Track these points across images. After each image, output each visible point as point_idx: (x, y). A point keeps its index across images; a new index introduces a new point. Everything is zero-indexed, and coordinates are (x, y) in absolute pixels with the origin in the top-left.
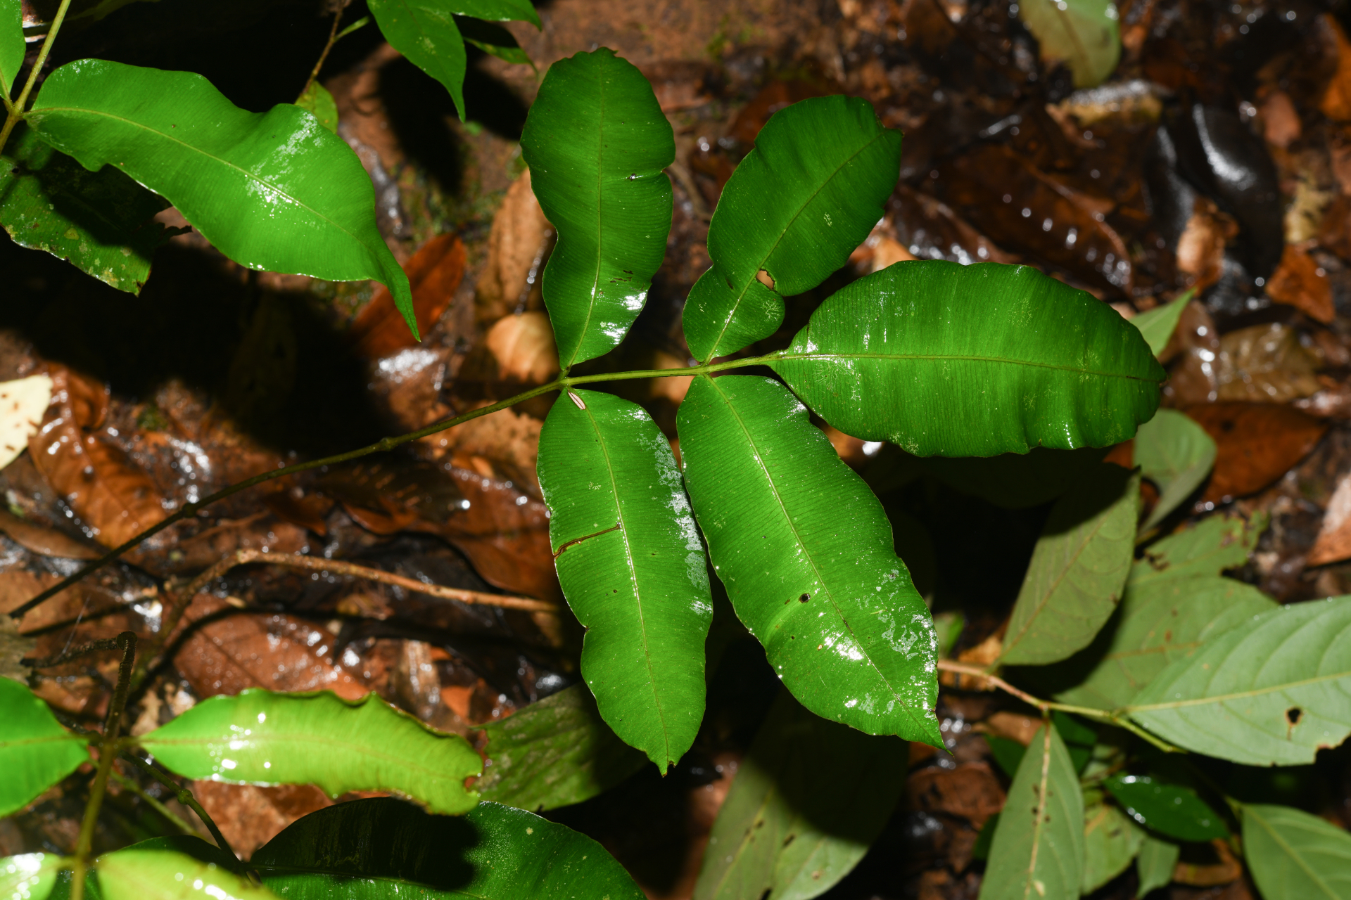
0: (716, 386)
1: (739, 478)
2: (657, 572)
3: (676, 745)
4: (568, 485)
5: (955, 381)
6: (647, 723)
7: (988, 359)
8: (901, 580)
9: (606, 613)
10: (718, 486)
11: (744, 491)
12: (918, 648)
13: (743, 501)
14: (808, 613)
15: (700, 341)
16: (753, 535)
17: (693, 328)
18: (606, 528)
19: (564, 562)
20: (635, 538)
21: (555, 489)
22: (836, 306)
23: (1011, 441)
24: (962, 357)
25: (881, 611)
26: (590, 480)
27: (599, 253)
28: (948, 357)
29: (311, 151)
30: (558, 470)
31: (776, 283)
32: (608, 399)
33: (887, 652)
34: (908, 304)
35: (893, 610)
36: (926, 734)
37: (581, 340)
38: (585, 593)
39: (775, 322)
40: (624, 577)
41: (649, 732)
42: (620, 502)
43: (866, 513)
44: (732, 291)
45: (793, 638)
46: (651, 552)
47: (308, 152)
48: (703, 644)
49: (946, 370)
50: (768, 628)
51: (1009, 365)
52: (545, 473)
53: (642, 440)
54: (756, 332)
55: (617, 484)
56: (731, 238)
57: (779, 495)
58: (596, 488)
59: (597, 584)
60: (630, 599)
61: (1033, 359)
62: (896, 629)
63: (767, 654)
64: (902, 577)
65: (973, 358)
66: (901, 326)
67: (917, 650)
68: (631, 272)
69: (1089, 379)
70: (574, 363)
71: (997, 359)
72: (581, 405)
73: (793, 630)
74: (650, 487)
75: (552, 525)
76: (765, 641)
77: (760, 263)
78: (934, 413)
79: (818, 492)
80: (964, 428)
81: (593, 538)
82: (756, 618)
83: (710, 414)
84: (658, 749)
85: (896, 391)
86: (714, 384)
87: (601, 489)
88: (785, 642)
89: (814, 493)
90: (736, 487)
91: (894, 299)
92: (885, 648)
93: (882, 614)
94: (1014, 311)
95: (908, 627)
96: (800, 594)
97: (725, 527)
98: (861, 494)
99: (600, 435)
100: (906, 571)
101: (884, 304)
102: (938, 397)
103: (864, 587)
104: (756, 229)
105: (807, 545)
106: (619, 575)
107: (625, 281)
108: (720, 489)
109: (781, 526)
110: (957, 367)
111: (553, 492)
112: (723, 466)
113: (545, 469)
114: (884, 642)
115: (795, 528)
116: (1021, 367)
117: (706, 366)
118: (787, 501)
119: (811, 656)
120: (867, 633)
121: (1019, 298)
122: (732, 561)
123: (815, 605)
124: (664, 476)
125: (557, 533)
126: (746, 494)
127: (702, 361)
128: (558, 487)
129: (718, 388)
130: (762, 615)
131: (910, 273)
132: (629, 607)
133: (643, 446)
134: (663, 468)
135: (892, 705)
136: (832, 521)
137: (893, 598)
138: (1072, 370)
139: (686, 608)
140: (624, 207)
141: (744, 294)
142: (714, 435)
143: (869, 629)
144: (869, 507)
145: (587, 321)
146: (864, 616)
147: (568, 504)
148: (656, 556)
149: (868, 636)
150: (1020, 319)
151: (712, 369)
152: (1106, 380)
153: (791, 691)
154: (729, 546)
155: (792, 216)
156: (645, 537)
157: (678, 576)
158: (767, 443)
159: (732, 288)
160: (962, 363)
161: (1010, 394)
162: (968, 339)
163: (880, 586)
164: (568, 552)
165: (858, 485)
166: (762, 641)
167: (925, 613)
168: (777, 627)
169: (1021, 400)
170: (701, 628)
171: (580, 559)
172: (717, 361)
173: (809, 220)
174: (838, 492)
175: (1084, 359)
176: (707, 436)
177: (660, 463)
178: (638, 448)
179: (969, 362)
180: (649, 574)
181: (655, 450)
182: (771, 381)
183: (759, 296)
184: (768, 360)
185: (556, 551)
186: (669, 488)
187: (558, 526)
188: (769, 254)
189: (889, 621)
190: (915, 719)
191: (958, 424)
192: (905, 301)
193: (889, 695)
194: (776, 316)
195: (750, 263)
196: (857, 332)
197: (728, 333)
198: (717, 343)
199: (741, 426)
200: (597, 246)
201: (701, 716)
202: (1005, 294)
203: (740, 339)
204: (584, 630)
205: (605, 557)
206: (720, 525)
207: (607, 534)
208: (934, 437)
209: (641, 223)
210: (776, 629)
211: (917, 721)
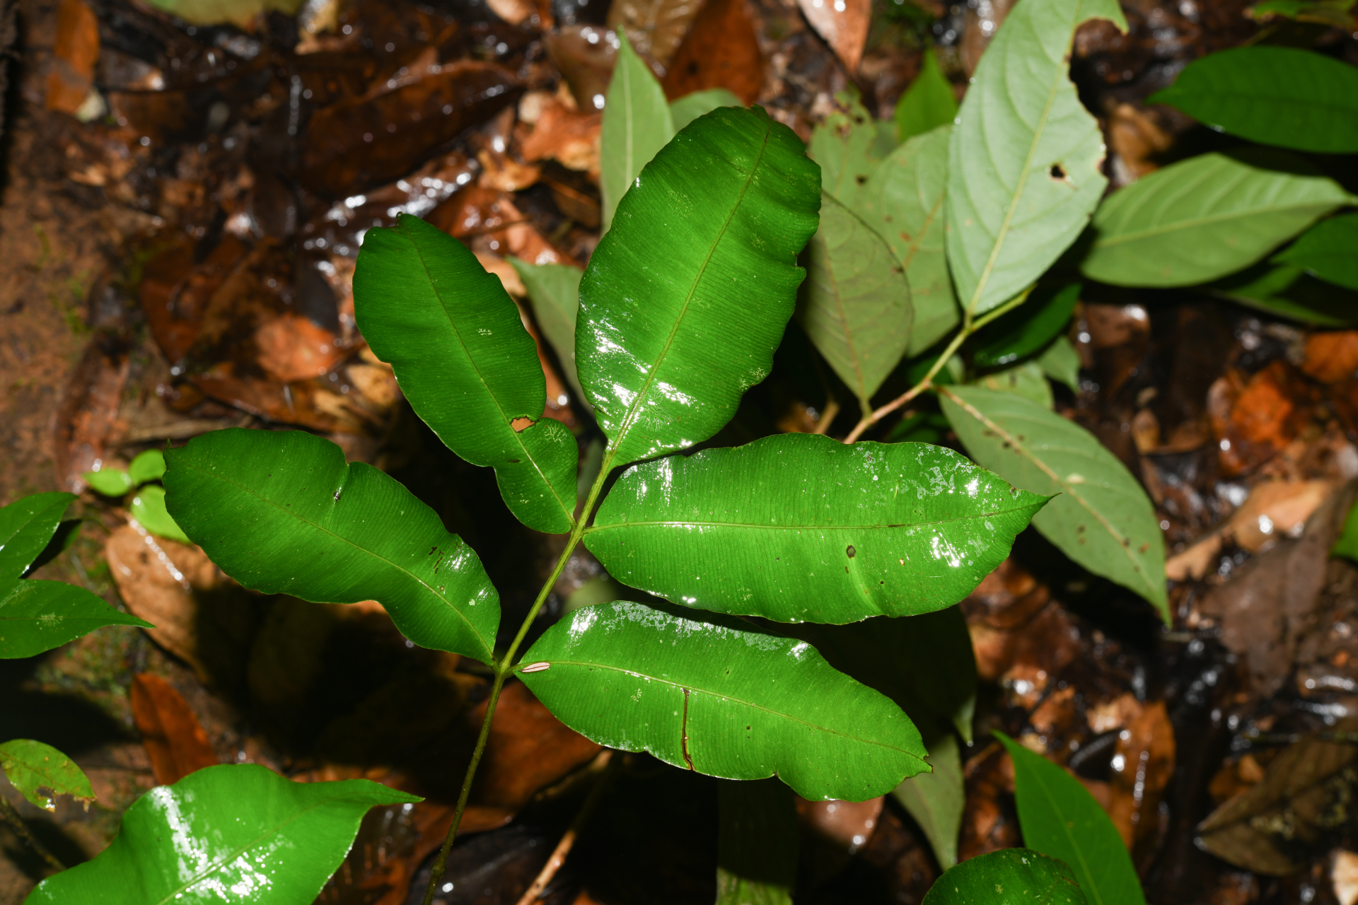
0: (603, 527)
1: (709, 552)
2: (747, 678)
3: (912, 744)
4: (625, 720)
5: (714, 301)
6: (881, 762)
7: (708, 258)
8: (877, 453)
9: (766, 747)
10: (708, 578)
11: (724, 555)
12: (948, 472)
13: (734, 560)
14: (866, 556)
15: (552, 519)
16: (771, 569)
17: (538, 519)
18: (682, 705)
19: (701, 763)
20: (706, 680)
21: (624, 735)
22: (591, 371)
23: (789, 280)
24: (696, 281)
25: (897, 488)
26: (629, 697)
27: (402, 569)
28: (691, 294)
29: (194, 809)
30: (605, 722)
31: (528, 416)
32: (550, 635)
33: (936, 502)
34: (624, 303)
35: (901, 476)
36: (1030, 508)
37: (476, 632)
38: (739, 758)
39: (568, 438)
40: (738, 712)
41: (890, 764)
42: (663, 678)
43: (798, 451)
44: (521, 462)
45: (882, 583)
46: (725, 673)
47: (195, 813)
48: (834, 670)
49: (701, 303)
50: (865, 601)
51: (721, 243)
52: (604, 737)
53: (610, 625)
54: (567, 461)
55: (643, 672)
56: (470, 435)
57: (743, 524)
58: (639, 694)
59: (735, 741)
60: (762, 717)
61: (724, 217)
62: (920, 482)
63: (888, 615)
64: (875, 451)
65: (701, 271)
66: (642, 322)
67: (950, 474)
68: (434, 549)
69: (758, 177)
70: (492, 651)
71: (712, 250)
72: (542, 666)
73: (875, 578)
74: (661, 641)
75: (660, 756)
76: (874, 611)
77: (504, 420)
78: (736, 336)
79: (757, 486)
80: (760, 317)
81: (687, 722)
82: (850, 607)
83: (631, 548)
84: (909, 764)
85: (700, 360)
86: (600, 528)
87: (642, 690)
88: (883, 592)
89: (757, 490)
90: (718, 561)
91: (613, 313)
92: (932, 501)
93: (899, 487)
94: (674, 209)
95: (923, 470)
96: (844, 554)
97: (752, 592)
98: (778, 447)
99: (585, 663)
100: (871, 444)
101: (613, 326)
102: (723, 324)
103: (867, 491)
104: (471, 407)
105: (803, 524)
106: (734, 716)
107: (441, 558)
108: (712, 577)
109: (774, 538)
110: (702, 291)
111: (627, 738)
112: (690, 563)
113: (599, 735)
114: (925, 500)
115: (782, 525)
116: (727, 232)
117: (576, 526)
118: (752, 519)
119: (907, 575)
120: (910, 511)
121: (665, 197)
122: (787, 602)
123: (861, 546)
124: (656, 622)
125: (670, 756)
126: (729, 554)
127: (570, 527)
128: (623, 731)
129: (607, 527)
130: (848, 599)
131: (595, 285)
132: (769, 722)
133: (617, 627)
134: (648, 620)
135: (989, 523)
136: (790, 487)
137: (891, 469)
138: (747, 187)
139: (794, 669)
140: (361, 520)
141: (528, 452)
142: (655, 554)
143: (907, 507)
144: (794, 445)
145: (462, 616)
146: (894, 505)
147: (644, 730)
148: (730, 671)
149: (914, 511)
150: (685, 208)
151: (583, 522)
152: (763, 162)
153: (932, 611)
154: (772, 597)
155: (469, 365)
156: (707, 672)
157: (760, 661)
158: (687, 508)
159: (518, 461)
160: (701, 285)
161: (746, 256)
162: (682, 265)
163: (873, 475)
164: (693, 755)
165: (768, 444)
166: (876, 613)
167: (920, 448)
168: (866, 593)
169: (754, 249)
170: (819, 664)
171: (703, 745)
172: (578, 514)
173: (479, 350)
174: (766, 467)
175: (739, 170)
176: (653, 563)
177: (641, 620)
178: (616, 633)
179: (703, 277)
180: (746, 687)
181: (627, 618)
182: (628, 473)
183: (536, 439)
184: (609, 465)
185: (687, 765)
186: (670, 623)
187: (663, 751)
188: (500, 408)
189: (910, 485)
190: (1012, 510)
191: (754, 320)
192: (620, 303)
193: (979, 523)
194: (562, 433)
195: (500, 431)
196: (625, 365)
197: (557, 488)
198: (561, 504)
199: (659, 525)
200: (394, 568)
201: (896, 707)
202: (656, 208)
203: (568, 479)
204: (776, 777)
205: (710, 721)
206: (749, 595)
207: (689, 707)
208: (758, 349)
209: (385, 511)
210: (869, 594)
211: (1015, 510)
